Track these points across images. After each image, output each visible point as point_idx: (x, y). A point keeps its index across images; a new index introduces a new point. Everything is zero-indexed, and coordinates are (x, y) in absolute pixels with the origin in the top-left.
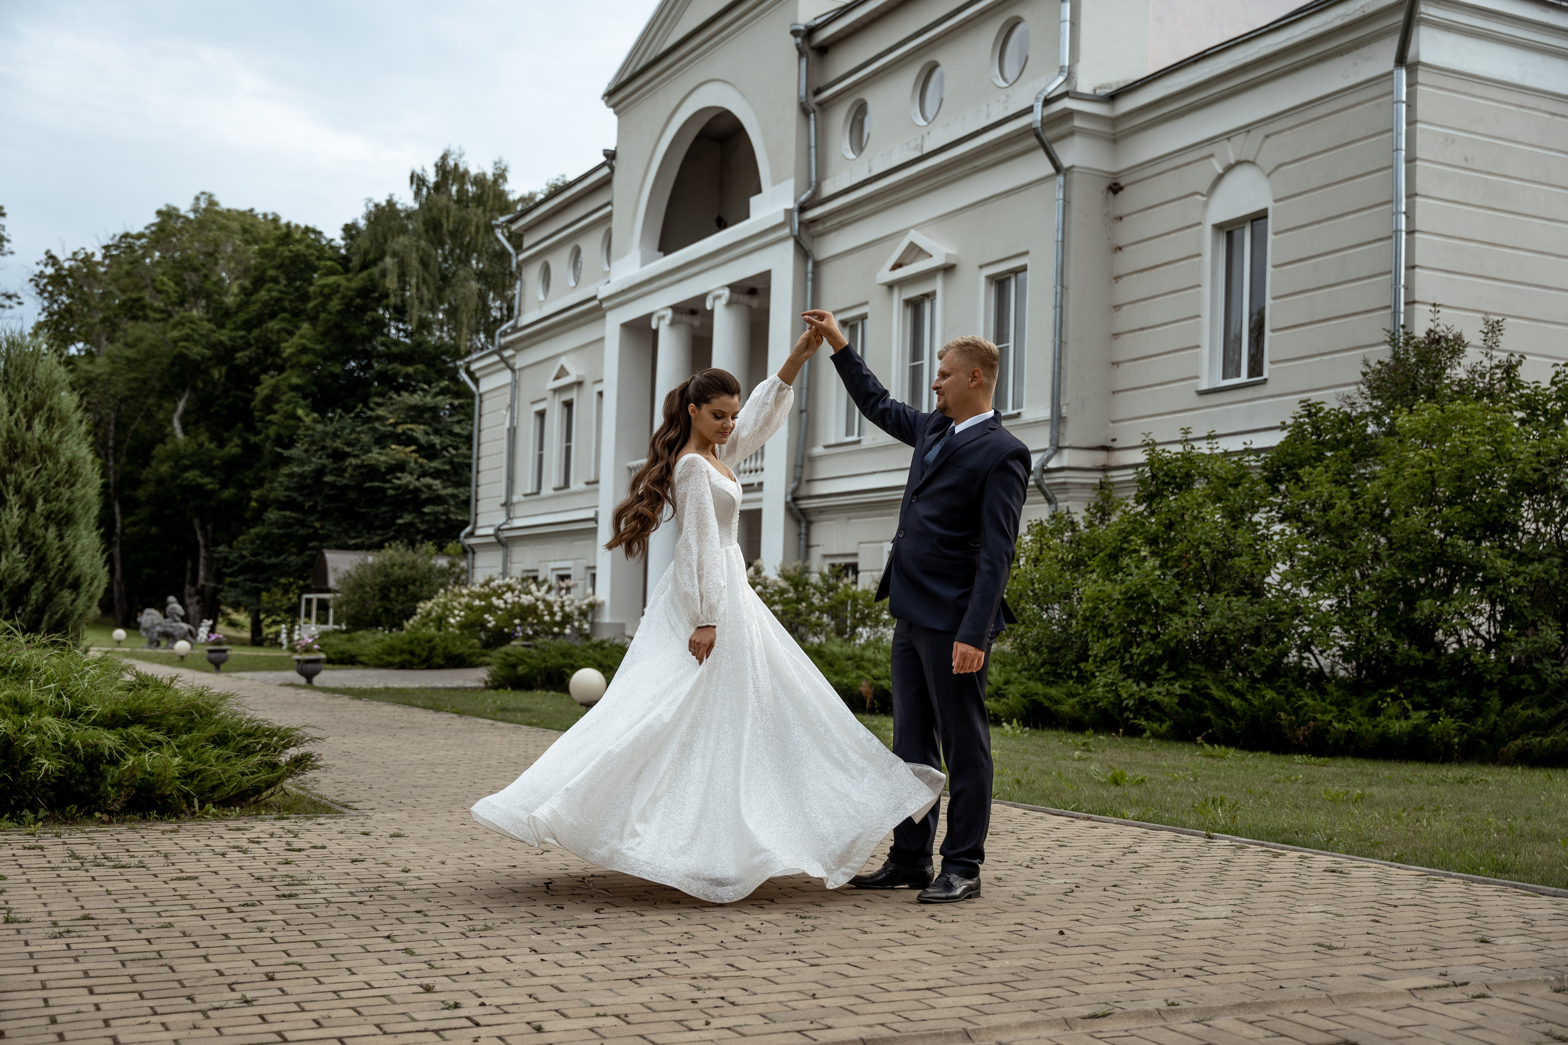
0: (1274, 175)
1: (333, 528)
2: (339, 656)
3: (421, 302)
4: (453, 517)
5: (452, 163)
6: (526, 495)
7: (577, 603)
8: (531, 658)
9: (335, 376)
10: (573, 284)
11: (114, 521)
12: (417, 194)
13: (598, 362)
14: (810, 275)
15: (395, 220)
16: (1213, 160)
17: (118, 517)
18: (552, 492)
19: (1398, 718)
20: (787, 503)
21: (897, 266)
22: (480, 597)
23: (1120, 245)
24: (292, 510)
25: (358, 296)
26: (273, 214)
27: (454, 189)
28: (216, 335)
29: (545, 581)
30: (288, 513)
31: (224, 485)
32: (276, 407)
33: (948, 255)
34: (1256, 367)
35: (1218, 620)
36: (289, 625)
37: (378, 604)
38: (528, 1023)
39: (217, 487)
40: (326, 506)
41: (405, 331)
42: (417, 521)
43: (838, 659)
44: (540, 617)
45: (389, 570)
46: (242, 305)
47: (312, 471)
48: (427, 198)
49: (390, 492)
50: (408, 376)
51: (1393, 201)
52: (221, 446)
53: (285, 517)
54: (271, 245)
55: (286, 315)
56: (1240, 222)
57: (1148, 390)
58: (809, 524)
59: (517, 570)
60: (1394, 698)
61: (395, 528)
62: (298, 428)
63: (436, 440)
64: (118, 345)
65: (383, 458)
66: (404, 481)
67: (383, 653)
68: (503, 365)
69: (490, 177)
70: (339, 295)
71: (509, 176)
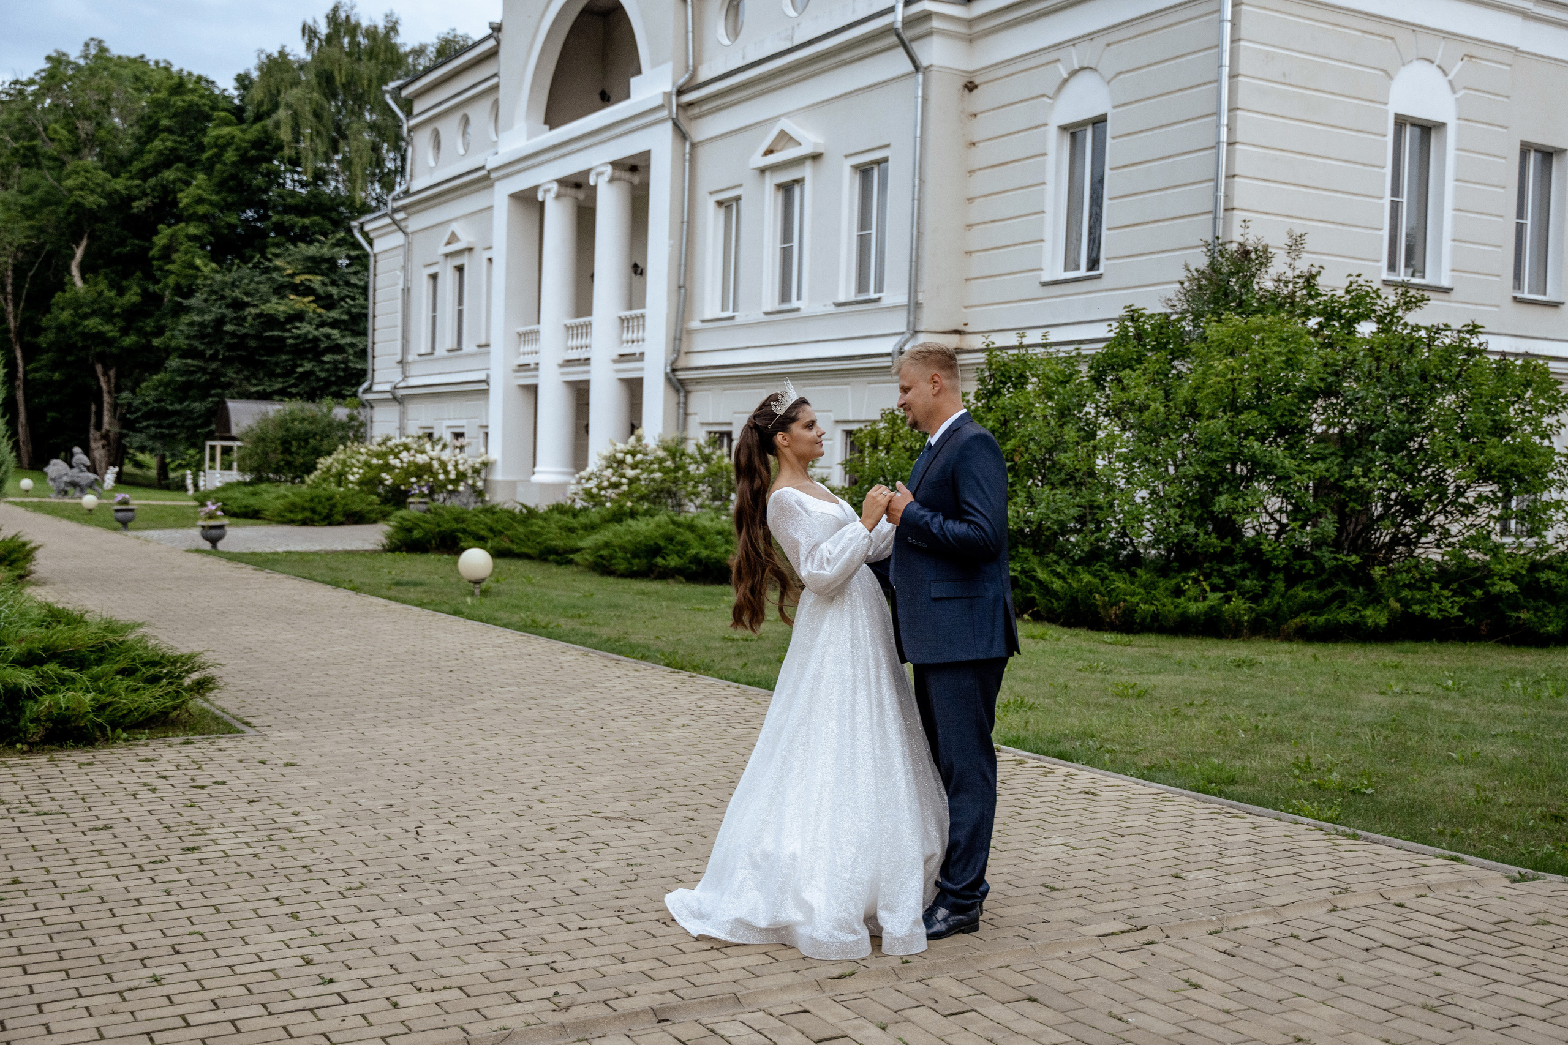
0: (1113, 82)
1: (234, 376)
2: (243, 510)
3: (316, 154)
4: (351, 365)
5: (343, 15)
6: (420, 355)
7: (470, 462)
8: (426, 522)
9: (232, 227)
10: (462, 152)
11: (16, 366)
12: (309, 46)
13: (488, 230)
14: (687, 157)
15: (288, 71)
16: (1059, 65)
17: (20, 362)
18: (446, 354)
19: (1196, 600)
20: (666, 374)
21: (769, 152)
22: (378, 455)
23: (974, 141)
24: (193, 358)
25: (253, 148)
26: (165, 61)
27: (346, 41)
28: (112, 184)
29: (440, 439)
30: (189, 361)
31: (125, 332)
32: (175, 256)
33: (815, 144)
34: (1094, 263)
35: (1044, 511)
36: (194, 469)
37: (280, 457)
38: (387, 999)
39: (118, 334)
40: (227, 354)
41: (300, 182)
42: (317, 369)
43: (709, 533)
44: (434, 475)
45: (290, 425)
46: (138, 153)
47: (213, 320)
48: (319, 50)
49: (290, 341)
50: (304, 228)
51: (1217, 113)
52: (121, 292)
53: (186, 365)
54: (163, 95)
55: (181, 165)
56: (1083, 124)
57: (997, 279)
58: (687, 393)
59: (414, 428)
60: (1196, 581)
61: (296, 375)
62: (197, 277)
63: (334, 290)
64: (14, 191)
65: (282, 308)
66: (304, 331)
67: (286, 511)
68: (395, 227)
69: (381, 29)
70: (234, 147)
71: (400, 29)
